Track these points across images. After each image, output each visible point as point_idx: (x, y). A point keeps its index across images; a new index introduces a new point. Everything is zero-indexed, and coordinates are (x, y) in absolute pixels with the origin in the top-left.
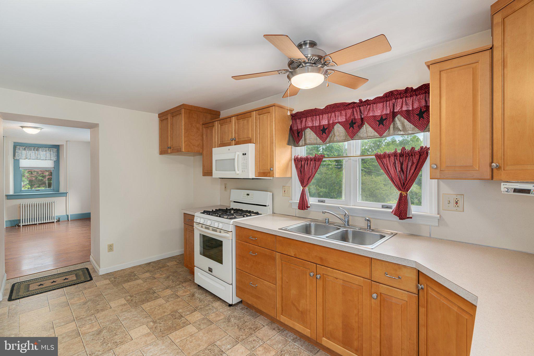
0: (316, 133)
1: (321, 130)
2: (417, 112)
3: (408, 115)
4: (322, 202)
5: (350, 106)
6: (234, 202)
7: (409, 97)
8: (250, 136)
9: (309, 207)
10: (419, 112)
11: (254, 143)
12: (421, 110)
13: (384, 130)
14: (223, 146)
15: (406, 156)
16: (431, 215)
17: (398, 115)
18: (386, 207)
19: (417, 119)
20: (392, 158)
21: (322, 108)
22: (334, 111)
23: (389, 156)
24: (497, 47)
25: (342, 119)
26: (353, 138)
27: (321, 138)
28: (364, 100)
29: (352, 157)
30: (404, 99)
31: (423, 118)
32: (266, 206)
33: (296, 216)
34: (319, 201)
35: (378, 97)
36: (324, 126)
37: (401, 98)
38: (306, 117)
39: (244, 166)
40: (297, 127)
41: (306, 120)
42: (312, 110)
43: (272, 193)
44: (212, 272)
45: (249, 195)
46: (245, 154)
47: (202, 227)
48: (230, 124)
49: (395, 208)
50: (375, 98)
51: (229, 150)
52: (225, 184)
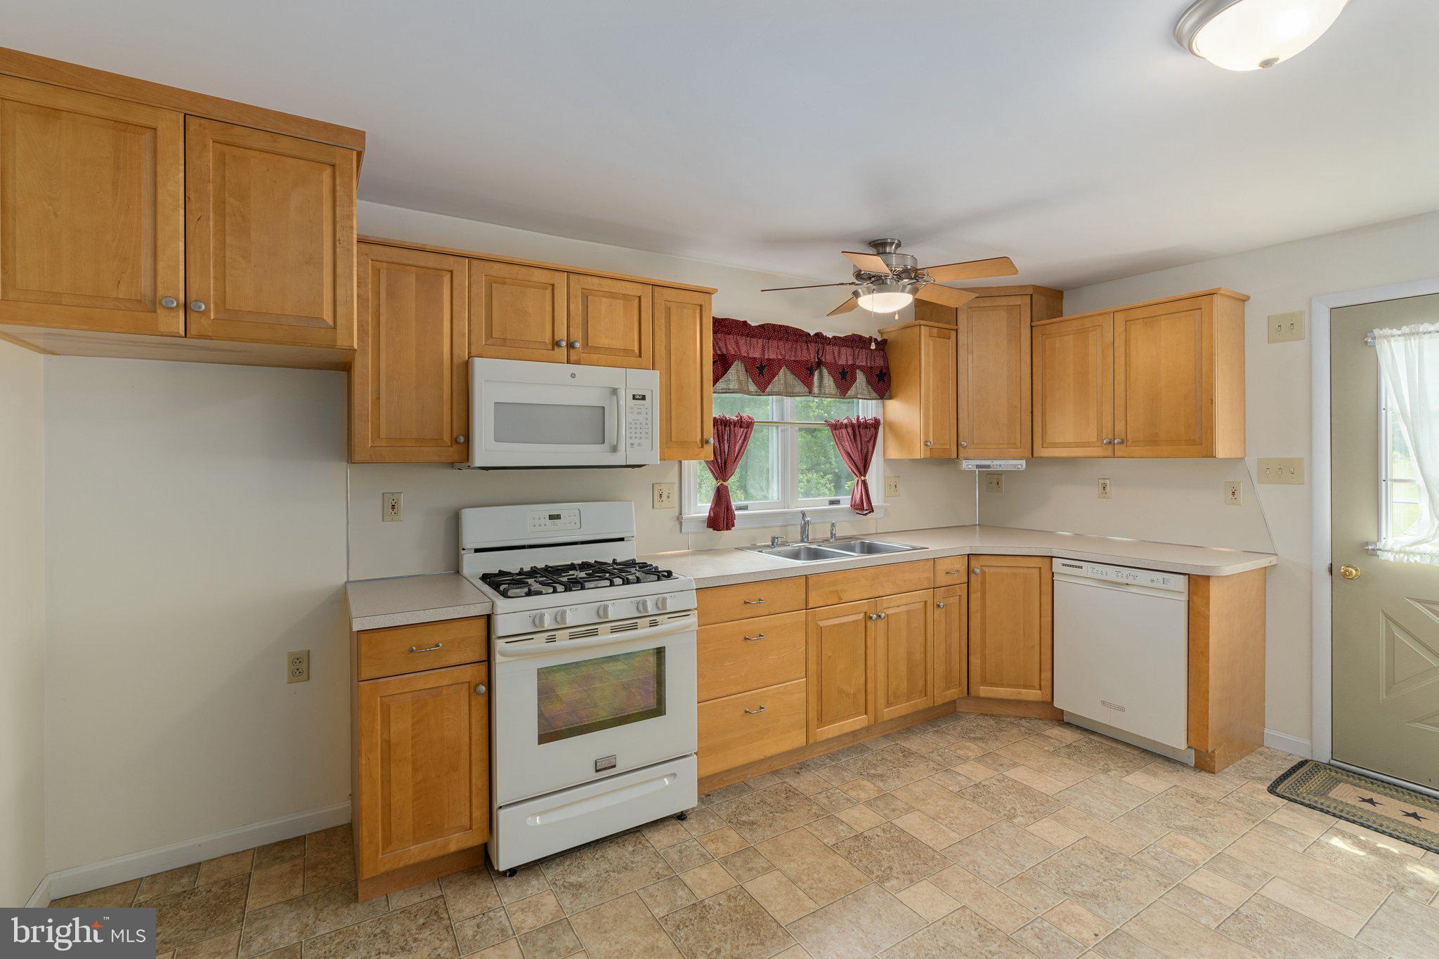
0: (748, 371)
1: (756, 367)
2: (874, 371)
3: (867, 373)
4: (742, 510)
5: (804, 338)
8: (636, 349)
10: (878, 372)
15: (863, 429)
16: (879, 504)
17: (857, 370)
18: (833, 502)
19: (874, 381)
21: (755, 324)
22: (780, 337)
23: (846, 426)
25: (791, 358)
26: (804, 391)
27: (757, 384)
28: (822, 334)
31: (881, 381)
33: (690, 550)
34: (737, 509)
36: (761, 363)
39: (638, 430)
44: (615, 766)
45: (558, 517)
46: (643, 398)
47: (552, 639)
48: (547, 291)
49: (855, 502)
50: (835, 337)
51: (573, 376)
52: (393, 494)
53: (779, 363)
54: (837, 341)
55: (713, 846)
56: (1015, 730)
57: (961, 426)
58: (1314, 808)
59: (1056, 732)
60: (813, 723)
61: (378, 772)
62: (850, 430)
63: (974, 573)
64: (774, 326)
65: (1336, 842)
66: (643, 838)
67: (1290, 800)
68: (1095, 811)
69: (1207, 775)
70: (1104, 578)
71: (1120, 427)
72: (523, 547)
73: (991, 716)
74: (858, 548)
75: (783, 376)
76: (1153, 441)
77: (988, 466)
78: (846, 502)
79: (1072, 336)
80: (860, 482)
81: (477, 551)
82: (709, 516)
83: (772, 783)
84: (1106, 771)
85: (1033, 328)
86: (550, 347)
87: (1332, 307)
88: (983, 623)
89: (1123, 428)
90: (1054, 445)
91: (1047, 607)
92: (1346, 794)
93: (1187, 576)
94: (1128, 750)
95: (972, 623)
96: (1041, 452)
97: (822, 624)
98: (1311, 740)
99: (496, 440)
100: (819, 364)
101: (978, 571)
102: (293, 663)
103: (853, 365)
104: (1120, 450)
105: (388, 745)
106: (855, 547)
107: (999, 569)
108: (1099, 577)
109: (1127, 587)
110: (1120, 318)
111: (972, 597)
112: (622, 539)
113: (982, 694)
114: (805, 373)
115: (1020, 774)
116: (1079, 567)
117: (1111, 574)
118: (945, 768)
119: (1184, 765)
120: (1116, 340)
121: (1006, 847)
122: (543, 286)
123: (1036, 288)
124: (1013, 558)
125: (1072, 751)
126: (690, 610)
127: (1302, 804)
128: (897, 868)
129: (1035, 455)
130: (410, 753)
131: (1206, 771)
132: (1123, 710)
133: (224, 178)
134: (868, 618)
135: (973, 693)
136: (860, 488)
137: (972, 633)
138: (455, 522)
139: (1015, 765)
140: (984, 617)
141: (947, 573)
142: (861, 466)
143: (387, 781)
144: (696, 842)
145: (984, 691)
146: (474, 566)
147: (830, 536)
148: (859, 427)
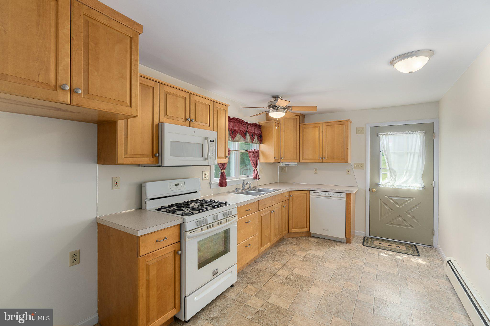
5: (243, 123)
10: (260, 135)
13: (253, 140)
18: (248, 176)
19: (259, 138)
29: (239, 151)
39: (212, 153)
44: (218, 273)
45: (178, 185)
46: (213, 141)
47: (201, 230)
48: (183, 99)
49: (254, 176)
51: (194, 132)
52: (116, 177)
53: (237, 131)
54: (251, 125)
55: (249, 292)
56: (302, 241)
57: (281, 153)
58: (373, 247)
59: (312, 239)
60: (260, 247)
61: (144, 294)
62: (253, 153)
63: (290, 196)
64: (236, 118)
65: (382, 254)
66: (225, 296)
67: (368, 247)
68: (335, 258)
69: (349, 244)
70: (325, 195)
71: (324, 154)
72: (166, 197)
73: (294, 237)
74: (257, 190)
75: (238, 136)
76: (333, 158)
77: (288, 165)
78: (251, 177)
79: (311, 129)
80: (255, 170)
81: (151, 199)
82: (219, 182)
83: (250, 269)
84: (330, 247)
85: (300, 125)
86: (184, 121)
87: (371, 126)
88: (293, 211)
89: (325, 154)
90: (306, 159)
91: (308, 205)
92: (376, 243)
93: (345, 194)
94: (330, 241)
95: (290, 211)
96: (302, 161)
97: (261, 215)
98: (365, 231)
99: (171, 155)
100: (247, 131)
101: (292, 196)
102: (73, 256)
103: (254, 133)
104: (324, 161)
105: (148, 281)
106: (256, 190)
107: (297, 195)
108: (323, 195)
109: (330, 197)
110: (324, 125)
111: (290, 203)
112: (196, 192)
113: (292, 232)
114: (244, 134)
115: (311, 252)
116: (318, 193)
117: (327, 194)
118: (293, 254)
119: (344, 242)
120: (324, 131)
121: (323, 272)
122: (182, 97)
123: (301, 114)
124: (300, 191)
125: (319, 244)
126: (236, 215)
127: (371, 247)
128: (303, 285)
129: (300, 162)
130: (156, 283)
131: (349, 243)
132: (329, 230)
133: (88, 32)
134: (271, 212)
135: (290, 232)
136: (255, 172)
137: (290, 214)
138: (141, 188)
139: (309, 250)
140: (293, 209)
141: (285, 197)
142: (256, 165)
143: (148, 296)
144: (243, 293)
145: (293, 231)
146: (151, 206)
147: (249, 187)
148: (255, 152)
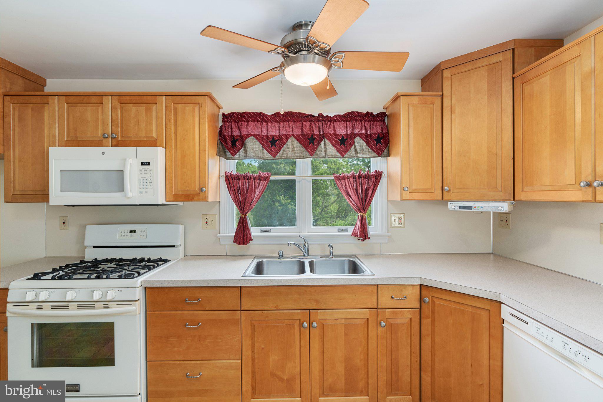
0: (262, 144)
1: (269, 141)
2: (374, 137)
3: (366, 138)
4: (266, 232)
5: (308, 119)
6: (94, 247)
7: (367, 121)
8: (154, 135)
9: (252, 240)
10: (377, 137)
11: (163, 147)
12: (379, 135)
13: (345, 151)
14: (78, 146)
15: (364, 179)
16: (382, 233)
17: (357, 137)
18: (341, 230)
19: (374, 144)
20: (351, 180)
21: (269, 113)
22: (288, 120)
23: (348, 178)
24: (447, 96)
25: (297, 132)
26: (312, 155)
27: (270, 152)
28: (325, 115)
29: (306, 177)
30: (363, 122)
31: (381, 143)
32: (174, 246)
33: (227, 254)
34: (262, 231)
35: (339, 115)
36: (273, 138)
37: (361, 121)
38: (248, 121)
39: (145, 184)
40: (232, 132)
41: (248, 125)
42: (255, 114)
43: (183, 226)
44: (79, 391)
45: (134, 232)
46: (149, 164)
47: (40, 307)
48: (99, 108)
49: (356, 231)
50: (336, 116)
51: (103, 153)
53: (288, 137)
54: (338, 118)
57: (445, 173)
63: (426, 302)
70: (549, 343)
75: (292, 145)
77: (470, 208)
82: (235, 235)
85: (515, 80)
86: (101, 139)
88: (433, 348)
90: (532, 189)
95: (424, 345)
96: (521, 196)
99: (61, 191)
101: (428, 300)
103: (352, 134)
104: (599, 194)
107: (448, 302)
108: (544, 340)
111: (424, 321)
114: (308, 142)
116: (525, 322)
117: (558, 341)
123: (517, 42)
124: (461, 296)
129: (516, 198)
136: (359, 221)
137: (424, 352)
148: (361, 178)
